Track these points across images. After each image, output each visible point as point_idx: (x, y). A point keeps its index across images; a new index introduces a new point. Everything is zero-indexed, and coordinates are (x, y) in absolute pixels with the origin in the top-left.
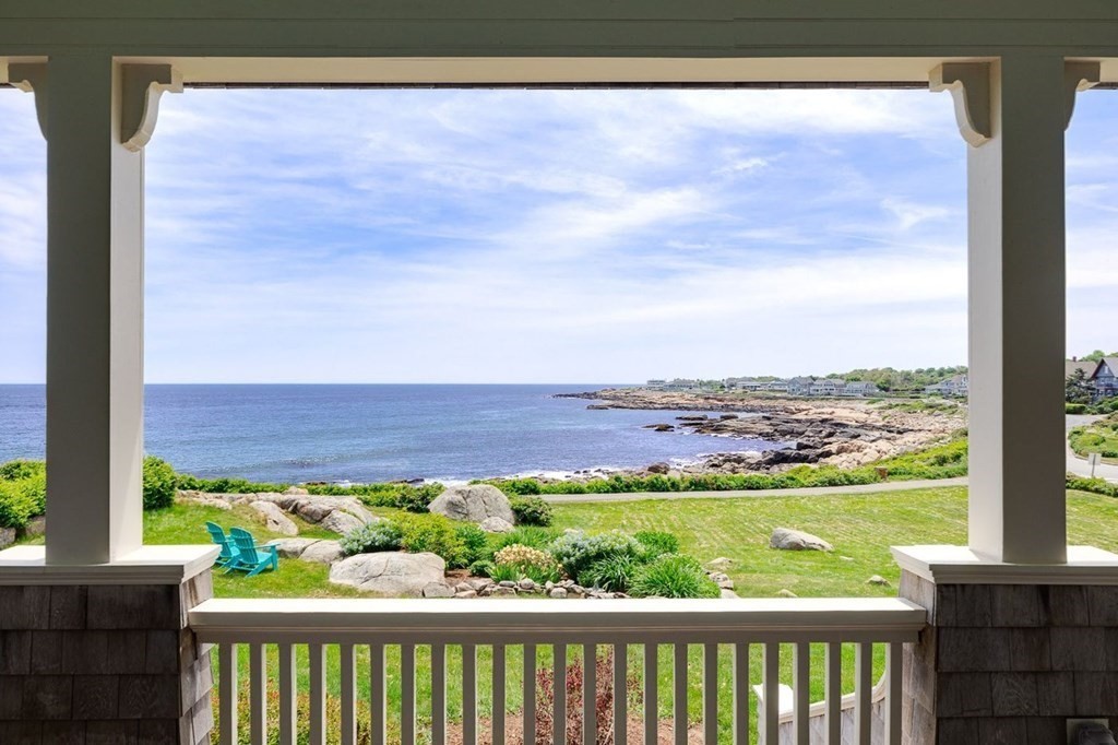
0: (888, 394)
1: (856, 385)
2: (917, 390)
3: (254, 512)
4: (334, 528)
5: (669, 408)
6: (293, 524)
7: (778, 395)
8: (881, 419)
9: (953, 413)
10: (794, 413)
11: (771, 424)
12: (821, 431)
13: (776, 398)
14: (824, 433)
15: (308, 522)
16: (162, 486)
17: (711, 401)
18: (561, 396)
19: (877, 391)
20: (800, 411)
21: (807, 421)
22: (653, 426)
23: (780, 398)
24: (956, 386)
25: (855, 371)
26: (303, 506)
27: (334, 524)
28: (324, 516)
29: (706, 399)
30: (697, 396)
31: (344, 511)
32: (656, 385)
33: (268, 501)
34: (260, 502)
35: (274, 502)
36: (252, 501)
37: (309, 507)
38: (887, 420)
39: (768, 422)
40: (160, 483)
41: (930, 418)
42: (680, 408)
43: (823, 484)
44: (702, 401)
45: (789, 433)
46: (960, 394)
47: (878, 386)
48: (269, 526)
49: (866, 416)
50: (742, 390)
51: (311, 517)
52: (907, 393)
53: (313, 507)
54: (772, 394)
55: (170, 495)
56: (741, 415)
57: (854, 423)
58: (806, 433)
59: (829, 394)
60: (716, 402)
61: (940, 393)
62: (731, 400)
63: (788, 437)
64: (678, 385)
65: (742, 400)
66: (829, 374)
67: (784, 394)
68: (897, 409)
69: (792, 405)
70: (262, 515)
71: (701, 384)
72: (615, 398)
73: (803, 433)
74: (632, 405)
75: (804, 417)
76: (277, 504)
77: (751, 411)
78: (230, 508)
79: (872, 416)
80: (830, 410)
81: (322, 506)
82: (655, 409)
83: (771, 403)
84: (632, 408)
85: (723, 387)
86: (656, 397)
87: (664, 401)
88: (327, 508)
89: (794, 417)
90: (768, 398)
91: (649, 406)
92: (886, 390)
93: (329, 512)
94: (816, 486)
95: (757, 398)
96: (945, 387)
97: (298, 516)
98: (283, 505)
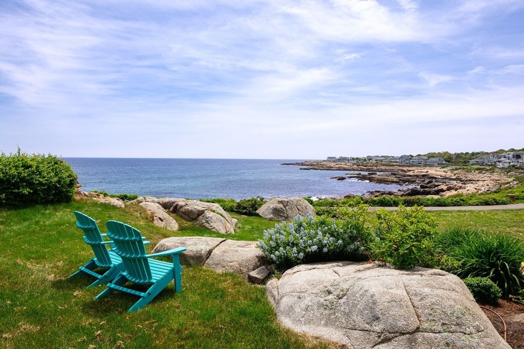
0: (450, 164)
1: (434, 159)
2: (465, 162)
3: (143, 210)
4: (207, 225)
5: (340, 170)
6: (174, 221)
7: (394, 164)
8: (453, 175)
9: (493, 172)
10: (406, 172)
11: (396, 177)
12: (424, 181)
13: (393, 165)
14: (426, 182)
15: (186, 220)
16: (59, 182)
17: (360, 166)
18: (285, 164)
19: (444, 162)
20: (410, 171)
21: (414, 176)
22: (336, 178)
23: (395, 165)
24: (486, 160)
25: (429, 153)
26: (182, 207)
27: (207, 222)
28: (199, 215)
29: (358, 165)
30: (353, 164)
31: (214, 211)
32: (331, 159)
33: (153, 202)
34: (147, 203)
35: (159, 203)
36: (141, 202)
37: (187, 207)
38: (456, 176)
39: (394, 176)
40: (56, 179)
41: (481, 174)
42: (345, 170)
43: (482, 204)
44: (356, 166)
45: (407, 181)
46: (490, 163)
47: (445, 160)
48: (155, 222)
49: (445, 173)
50: (375, 162)
51: (188, 215)
52: (460, 163)
53: (189, 208)
54: (391, 164)
55: (68, 192)
56: (378, 173)
57: (439, 177)
58: (417, 182)
59: (420, 164)
60: (363, 167)
61: (478, 163)
62: (371, 166)
63: (407, 183)
64: (342, 159)
65: (376, 166)
66: (418, 154)
67: (397, 164)
68: (460, 170)
69: (405, 169)
70: (149, 213)
71: (353, 159)
72: (312, 165)
73: (415, 181)
74: (321, 168)
75: (413, 174)
76: (160, 204)
77: (381, 171)
78: (123, 206)
79: (448, 174)
80: (425, 171)
81: (196, 207)
82: (333, 170)
83: (391, 168)
84: (322, 170)
85: (365, 160)
86: (332, 164)
87: (337, 166)
88: (200, 208)
89: (407, 174)
90: (389, 165)
91: (330, 168)
92: (449, 162)
93: (203, 212)
94: (477, 205)
95: (383, 165)
96: (480, 160)
97: (178, 215)
98: (165, 206)
